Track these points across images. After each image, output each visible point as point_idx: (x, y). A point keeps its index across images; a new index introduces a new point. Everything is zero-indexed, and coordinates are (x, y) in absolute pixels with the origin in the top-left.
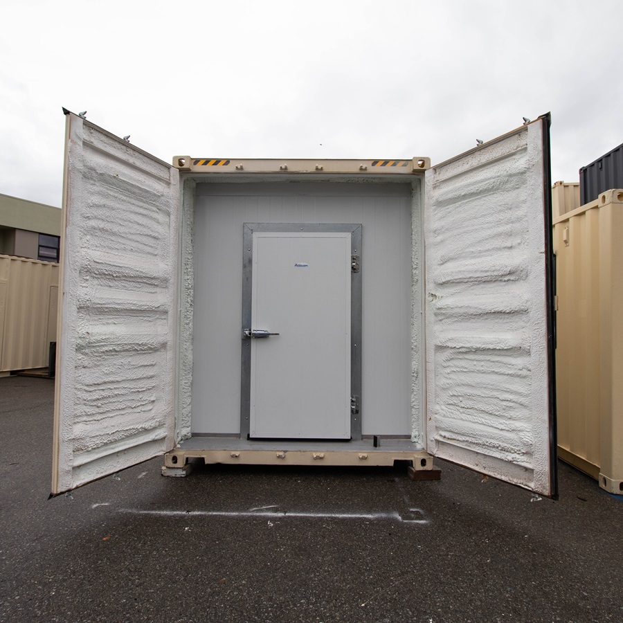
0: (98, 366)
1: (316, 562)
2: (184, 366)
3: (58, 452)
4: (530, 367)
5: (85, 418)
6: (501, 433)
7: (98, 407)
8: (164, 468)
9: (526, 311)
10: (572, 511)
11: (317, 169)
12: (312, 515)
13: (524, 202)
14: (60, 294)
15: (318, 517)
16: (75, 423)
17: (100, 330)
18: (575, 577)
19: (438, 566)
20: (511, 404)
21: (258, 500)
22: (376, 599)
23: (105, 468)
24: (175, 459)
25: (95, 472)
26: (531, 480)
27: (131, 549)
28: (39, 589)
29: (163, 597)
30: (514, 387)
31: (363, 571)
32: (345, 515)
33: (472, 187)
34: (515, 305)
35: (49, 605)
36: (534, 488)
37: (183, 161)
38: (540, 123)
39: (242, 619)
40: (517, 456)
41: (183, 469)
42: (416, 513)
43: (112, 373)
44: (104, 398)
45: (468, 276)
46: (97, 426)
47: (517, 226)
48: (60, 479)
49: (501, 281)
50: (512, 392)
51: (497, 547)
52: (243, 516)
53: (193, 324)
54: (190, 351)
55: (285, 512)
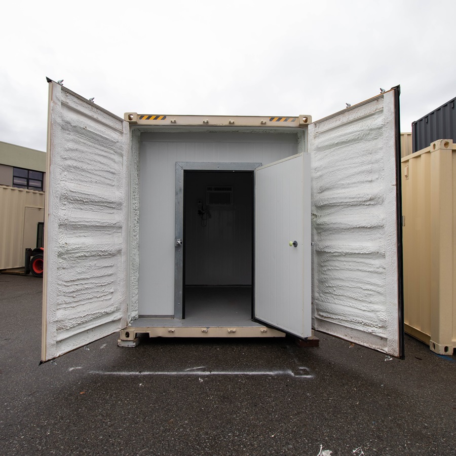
0: (74, 267)
1: (236, 406)
2: (133, 266)
3: (46, 330)
4: (385, 266)
5: (64, 306)
6: (364, 313)
7: (74, 297)
8: (119, 341)
9: (382, 227)
10: (412, 367)
11: (230, 123)
12: (230, 373)
13: (381, 149)
14: (46, 215)
15: (234, 374)
16: (58, 309)
17: (75, 241)
18: (418, 413)
19: (323, 407)
20: (371, 293)
21: (190, 363)
22: (281, 432)
23: (79, 342)
24: (127, 335)
25: (72, 345)
26: (385, 346)
27: (102, 400)
28: (38, 431)
29: (129, 434)
30: (373, 281)
31: (270, 412)
32: (254, 373)
33: (343, 138)
34: (374, 222)
35: (47, 442)
36: (387, 351)
37: (132, 116)
38: (392, 92)
39: (188, 448)
40: (376, 329)
41: (133, 341)
42: (304, 370)
43: (83, 272)
44: (78, 291)
45: (340, 201)
46: (73, 311)
47: (376, 166)
48: (47, 350)
49: (364, 205)
50: (371, 284)
51: (362, 394)
52: (181, 375)
53: (139, 236)
54: (137, 256)
55: (211, 372)
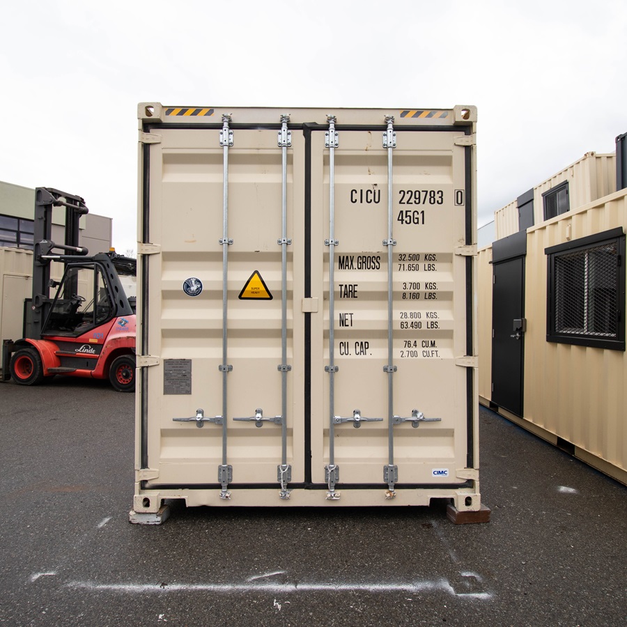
8: (132, 513)
12: (333, 587)
15: (341, 591)
24: (146, 502)
37: (152, 110)
41: (157, 514)
42: (472, 579)
52: (239, 592)
55: (296, 584)
